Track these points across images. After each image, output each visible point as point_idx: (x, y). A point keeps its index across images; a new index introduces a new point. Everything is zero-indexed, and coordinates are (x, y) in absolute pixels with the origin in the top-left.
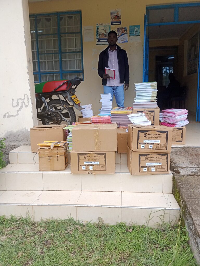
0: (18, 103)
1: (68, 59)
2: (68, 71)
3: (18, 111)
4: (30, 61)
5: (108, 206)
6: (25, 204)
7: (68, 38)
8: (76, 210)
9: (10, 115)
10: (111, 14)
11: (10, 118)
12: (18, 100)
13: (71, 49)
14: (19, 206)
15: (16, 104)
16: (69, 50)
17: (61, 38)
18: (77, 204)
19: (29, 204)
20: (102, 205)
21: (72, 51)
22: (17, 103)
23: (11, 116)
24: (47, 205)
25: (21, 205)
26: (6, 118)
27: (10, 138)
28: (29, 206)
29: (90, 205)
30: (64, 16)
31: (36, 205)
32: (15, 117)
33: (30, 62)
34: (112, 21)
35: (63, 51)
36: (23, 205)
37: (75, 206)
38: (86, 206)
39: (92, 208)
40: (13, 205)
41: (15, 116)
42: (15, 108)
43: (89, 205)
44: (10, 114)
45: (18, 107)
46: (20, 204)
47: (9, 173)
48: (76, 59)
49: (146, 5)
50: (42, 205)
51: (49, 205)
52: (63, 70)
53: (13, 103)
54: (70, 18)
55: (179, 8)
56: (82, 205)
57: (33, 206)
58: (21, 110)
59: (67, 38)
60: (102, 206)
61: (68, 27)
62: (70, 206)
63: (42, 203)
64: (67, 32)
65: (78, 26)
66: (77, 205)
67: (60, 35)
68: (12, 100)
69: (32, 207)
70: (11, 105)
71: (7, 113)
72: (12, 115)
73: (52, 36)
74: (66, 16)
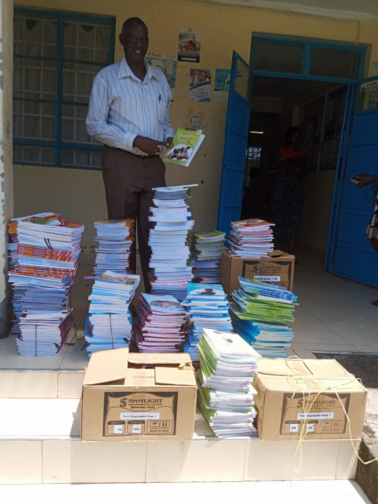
1: (75, 118)
2: (74, 143)
4: (8, 127)
7: (80, 71)
10: (181, 37)
13: (84, 98)
16: (78, 98)
17: (65, 70)
30: (73, 23)
33: (8, 130)
34: (181, 51)
35: (65, 99)
54: (88, 29)
59: (76, 72)
61: (80, 47)
64: (77, 58)
65: (103, 49)
67: (62, 65)
73: (42, 62)
74: (79, 24)
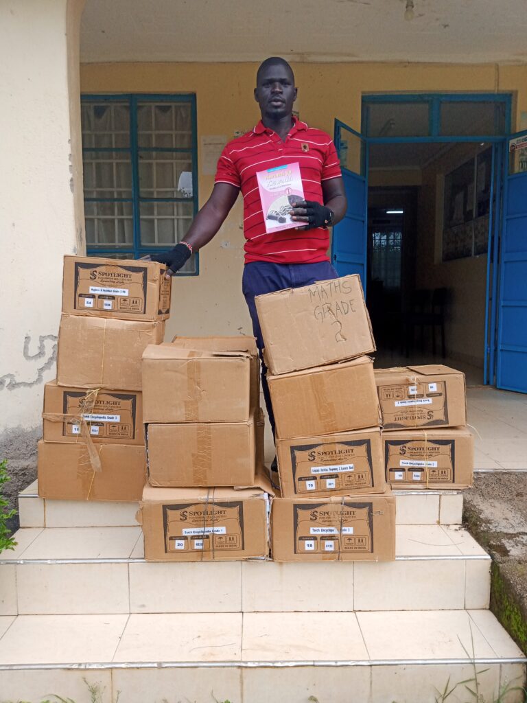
0: (42, 347)
1: (155, 217)
2: (155, 247)
3: (42, 370)
4: (81, 233)
5: (333, 664)
6: (90, 664)
7: (159, 161)
8: (241, 677)
9: (17, 382)
11: (16, 391)
12: (42, 339)
13: (167, 192)
14: (69, 672)
15: (37, 352)
16: (158, 192)
17: (140, 161)
18: (243, 660)
19: (102, 664)
20: (314, 661)
21: (169, 196)
22: (39, 348)
23: (21, 383)
24: (156, 665)
25: (77, 667)
26: (5, 389)
27: (12, 446)
28: (100, 669)
29: (280, 661)
30: (147, 104)
31: (123, 666)
32: (30, 387)
33: (81, 236)
35: (142, 195)
36: (83, 667)
37: (239, 667)
38: (271, 665)
39: (286, 669)
40: (50, 669)
41: (30, 385)
42: (34, 360)
43: (277, 662)
44: (18, 380)
45: (42, 358)
46: (74, 664)
47: (29, 563)
48: (178, 217)
49: (363, 92)
50: (139, 666)
51: (160, 666)
52: (143, 244)
53: (28, 349)
54: (164, 109)
55: (441, 102)
56: (259, 662)
57: (114, 671)
58: (50, 369)
59: (154, 162)
60: (316, 664)
61: (157, 132)
62: (224, 667)
63: (138, 661)
64: (154, 146)
65: (184, 132)
66: (244, 662)
67: (137, 155)
68: (24, 340)
69: (108, 673)
70: (22, 354)
71: (10, 375)
72: (24, 383)
73: (114, 153)
74: (153, 105)
